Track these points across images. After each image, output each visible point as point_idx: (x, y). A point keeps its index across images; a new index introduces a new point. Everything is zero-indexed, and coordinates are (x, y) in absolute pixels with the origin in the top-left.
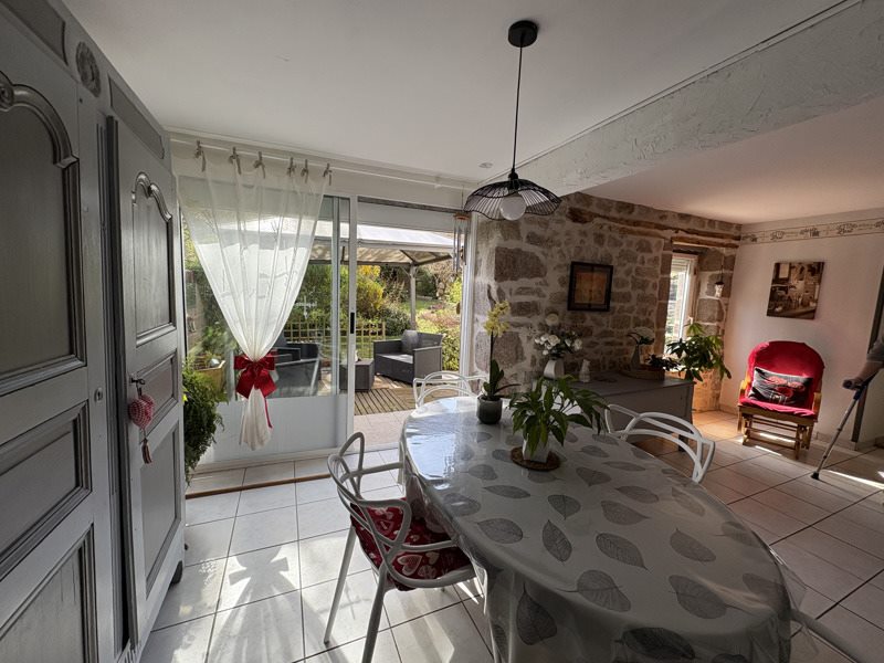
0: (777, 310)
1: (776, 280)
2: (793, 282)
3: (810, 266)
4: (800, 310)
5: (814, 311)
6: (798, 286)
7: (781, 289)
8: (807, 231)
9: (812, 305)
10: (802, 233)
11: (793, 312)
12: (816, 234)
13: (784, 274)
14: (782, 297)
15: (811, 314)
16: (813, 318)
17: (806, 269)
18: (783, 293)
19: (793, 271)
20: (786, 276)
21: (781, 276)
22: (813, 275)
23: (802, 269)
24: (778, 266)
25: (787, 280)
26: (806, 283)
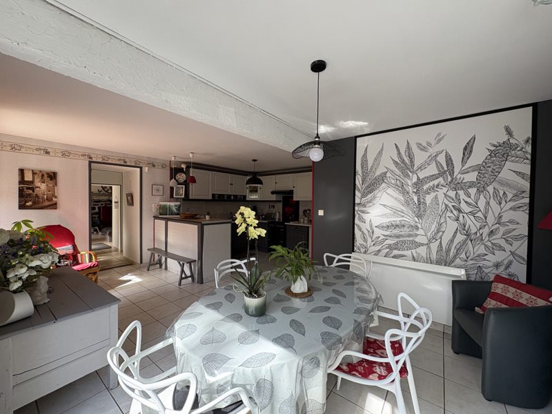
0: (27, 204)
1: (22, 181)
2: (37, 183)
3: (48, 174)
4: (47, 203)
5: (56, 204)
6: (42, 187)
7: (28, 188)
8: (41, 149)
9: (54, 199)
10: (37, 150)
11: (40, 205)
12: (48, 153)
13: (28, 177)
14: (30, 195)
15: (54, 206)
16: (56, 208)
17: (46, 176)
18: (31, 191)
19: (36, 176)
20: (31, 180)
21: (26, 179)
22: (51, 180)
23: (43, 175)
24: (22, 171)
25: (32, 182)
26: (47, 185)
